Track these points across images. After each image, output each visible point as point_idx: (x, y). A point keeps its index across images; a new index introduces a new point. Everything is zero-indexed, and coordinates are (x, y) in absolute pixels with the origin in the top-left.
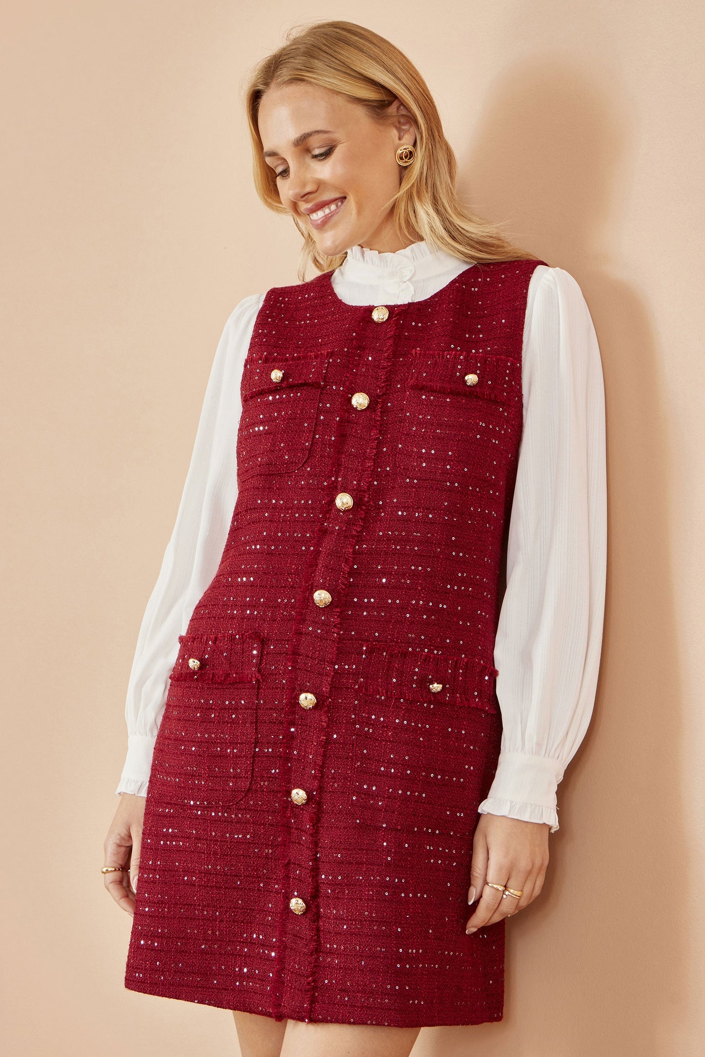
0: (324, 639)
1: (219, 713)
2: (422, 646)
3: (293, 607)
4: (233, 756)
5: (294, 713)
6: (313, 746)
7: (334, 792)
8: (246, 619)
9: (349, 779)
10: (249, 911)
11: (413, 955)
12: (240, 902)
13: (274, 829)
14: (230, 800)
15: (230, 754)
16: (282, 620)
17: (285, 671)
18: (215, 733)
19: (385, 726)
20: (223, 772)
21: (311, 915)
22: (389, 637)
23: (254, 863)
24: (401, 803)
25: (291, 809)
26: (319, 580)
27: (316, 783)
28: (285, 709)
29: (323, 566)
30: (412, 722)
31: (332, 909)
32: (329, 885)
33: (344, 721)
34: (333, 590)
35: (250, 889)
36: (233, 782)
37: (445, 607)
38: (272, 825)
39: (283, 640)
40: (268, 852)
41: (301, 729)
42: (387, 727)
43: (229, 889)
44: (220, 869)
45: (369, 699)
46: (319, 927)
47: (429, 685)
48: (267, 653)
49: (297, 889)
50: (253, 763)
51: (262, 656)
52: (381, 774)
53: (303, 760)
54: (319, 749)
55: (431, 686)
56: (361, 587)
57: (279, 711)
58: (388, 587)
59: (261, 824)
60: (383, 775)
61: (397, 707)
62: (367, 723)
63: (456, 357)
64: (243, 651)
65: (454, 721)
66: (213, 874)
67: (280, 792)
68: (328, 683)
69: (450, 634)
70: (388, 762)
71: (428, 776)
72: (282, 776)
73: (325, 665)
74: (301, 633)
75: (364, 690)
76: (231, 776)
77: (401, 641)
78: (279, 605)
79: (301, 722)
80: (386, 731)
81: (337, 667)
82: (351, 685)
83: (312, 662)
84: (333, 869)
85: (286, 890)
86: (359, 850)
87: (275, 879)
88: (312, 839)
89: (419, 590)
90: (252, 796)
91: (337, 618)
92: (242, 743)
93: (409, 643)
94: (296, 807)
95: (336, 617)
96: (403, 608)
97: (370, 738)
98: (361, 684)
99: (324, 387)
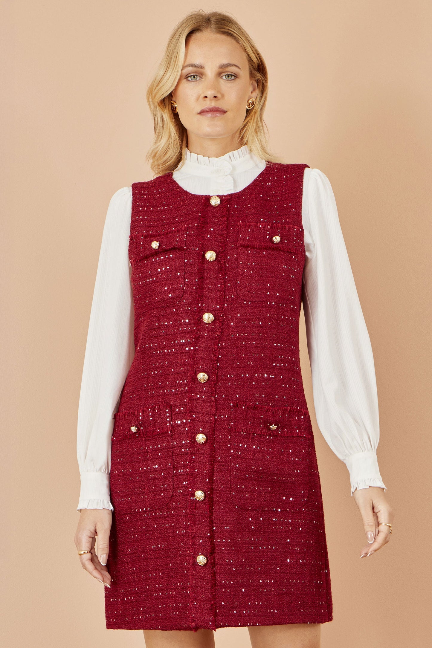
0: (207, 401)
1: (152, 454)
2: (263, 401)
4: (162, 477)
5: (194, 447)
6: (206, 465)
7: (221, 491)
9: (229, 482)
16: (181, 393)
17: (187, 423)
22: (244, 397)
26: (199, 367)
27: (210, 487)
28: (189, 446)
30: (262, 447)
34: (208, 372)
36: (163, 493)
41: (198, 456)
45: (237, 435)
48: (175, 414)
50: (173, 480)
51: (172, 416)
53: (201, 474)
54: (210, 466)
56: (225, 368)
57: (185, 447)
61: (253, 439)
62: (237, 449)
64: (161, 415)
65: (284, 445)
67: (189, 494)
68: (212, 427)
69: (278, 393)
73: (209, 417)
74: (193, 400)
75: (234, 429)
76: (162, 490)
77: (252, 399)
78: (177, 385)
79: (198, 452)
81: (216, 417)
82: (226, 427)
83: (202, 415)
88: (209, 520)
92: (166, 469)
93: (256, 400)
94: (198, 503)
95: (212, 387)
97: (240, 458)
98: (232, 426)
99: (186, 250)
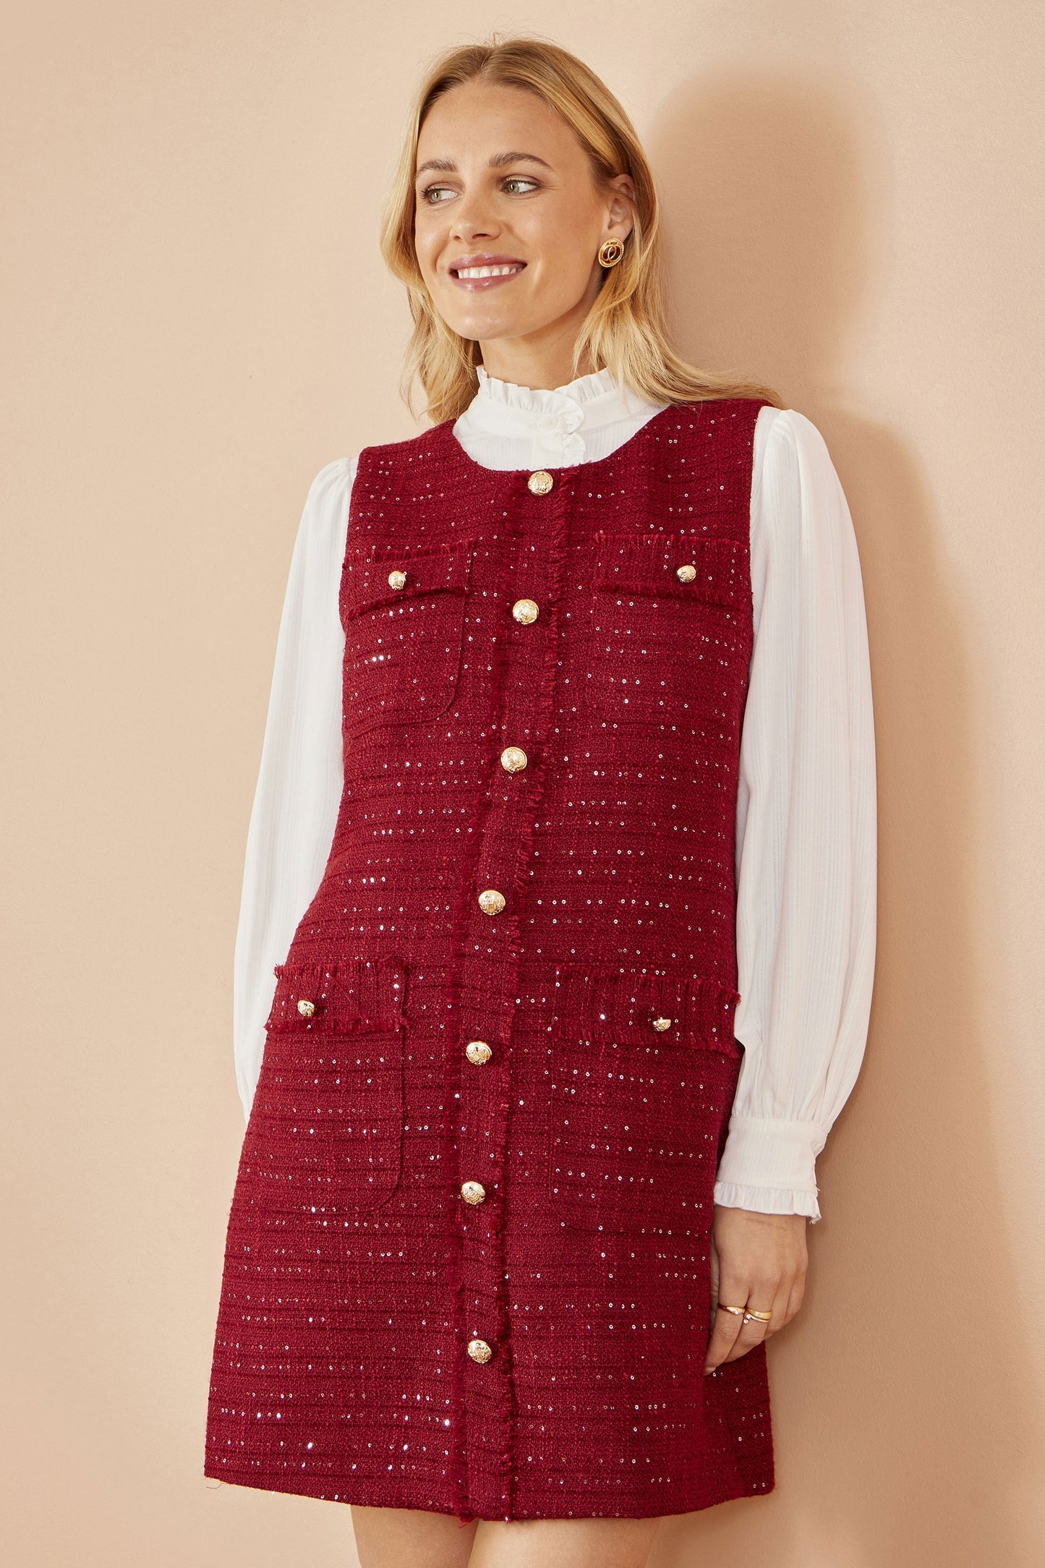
0: (498, 962)
1: (347, 1078)
2: (638, 965)
3: (448, 917)
4: (372, 1138)
5: (459, 1072)
6: (489, 1118)
7: (525, 1184)
8: (379, 938)
9: (546, 1164)
10: (407, 1362)
11: (654, 1413)
12: (394, 1349)
13: (438, 1241)
14: (371, 1203)
15: (367, 1136)
16: (433, 936)
17: (444, 1011)
18: (342, 1107)
19: (593, 1084)
20: (359, 1163)
21: (499, 1363)
22: (591, 954)
23: (411, 1292)
24: (622, 1195)
25: (462, 1211)
26: (484, 876)
27: (497, 1172)
28: (446, 1067)
29: (489, 855)
30: (631, 1076)
31: (532, 1354)
32: (525, 1318)
33: (534, 1080)
34: (507, 890)
35: (408, 1329)
36: (373, 1177)
37: (667, 906)
38: (435, 1236)
39: (436, 966)
40: (431, 1274)
41: (470, 1094)
42: (595, 1085)
43: (376, 1331)
44: (362, 1303)
45: (568, 1046)
46: (513, 1381)
47: (651, 1022)
48: (415, 987)
49: (478, 1327)
50: (402, 1147)
51: (407, 990)
52: (592, 1154)
53: (475, 1140)
54: (499, 1122)
55: (655, 1023)
56: (547, 882)
57: (436, 1070)
58: (585, 882)
59: (418, 1236)
60: (595, 1155)
61: (609, 1056)
62: (567, 1081)
63: (660, 543)
64: (378, 986)
65: (687, 1071)
66: (352, 1311)
67: (444, 1187)
68: (508, 1025)
69: (676, 946)
70: (600, 1136)
71: (656, 1153)
72: (445, 1164)
73: (501, 999)
74: (463, 955)
75: (560, 1033)
76: (370, 1169)
77: (608, 959)
78: (427, 916)
79: (470, 1084)
80: (595, 1091)
81: (518, 1001)
82: (541, 1027)
83: (482, 995)
84: (531, 1296)
85: (461, 1329)
86: (568, 1266)
87: (444, 1313)
88: (496, 1254)
89: (630, 884)
90: (404, 1196)
91: (515, 930)
92: (384, 1120)
93: (620, 961)
94: (468, 1208)
95: (513, 928)
96: (608, 912)
97: (572, 1102)
98: (555, 1025)
99: (469, 594)
